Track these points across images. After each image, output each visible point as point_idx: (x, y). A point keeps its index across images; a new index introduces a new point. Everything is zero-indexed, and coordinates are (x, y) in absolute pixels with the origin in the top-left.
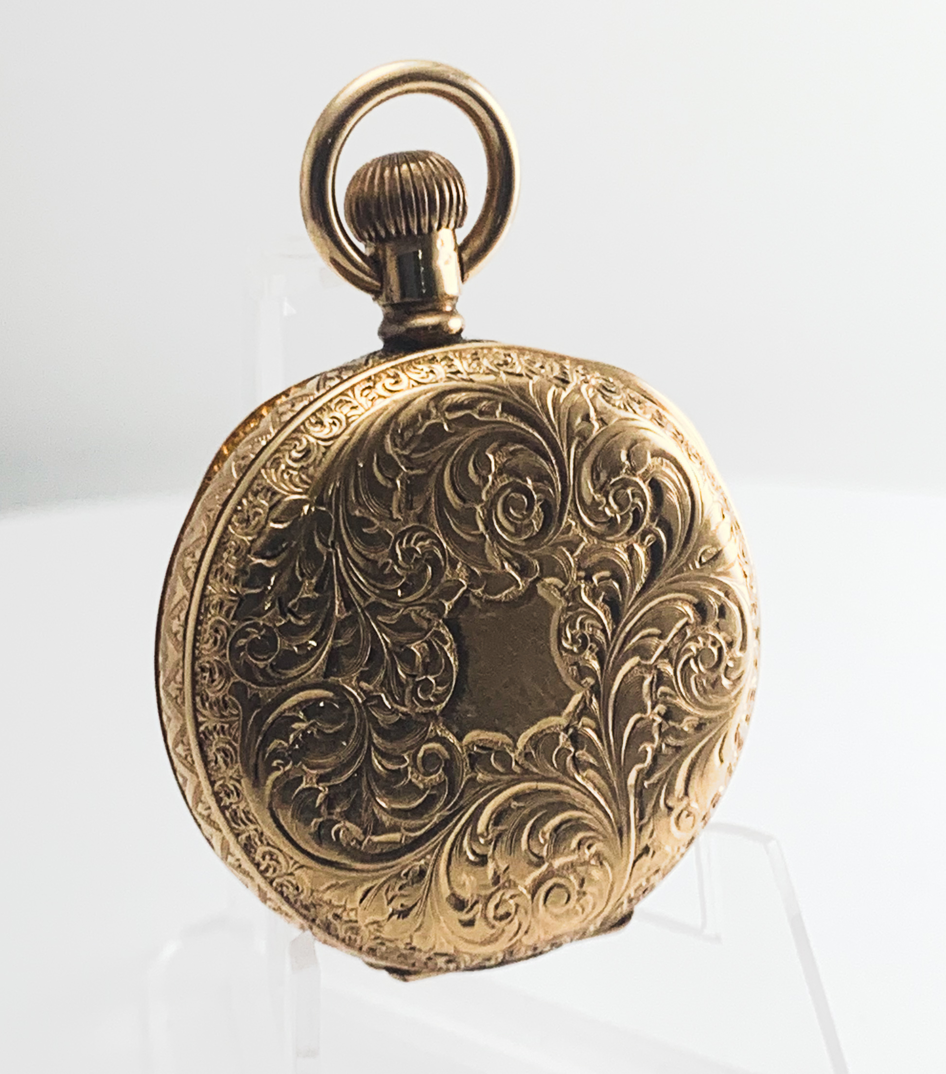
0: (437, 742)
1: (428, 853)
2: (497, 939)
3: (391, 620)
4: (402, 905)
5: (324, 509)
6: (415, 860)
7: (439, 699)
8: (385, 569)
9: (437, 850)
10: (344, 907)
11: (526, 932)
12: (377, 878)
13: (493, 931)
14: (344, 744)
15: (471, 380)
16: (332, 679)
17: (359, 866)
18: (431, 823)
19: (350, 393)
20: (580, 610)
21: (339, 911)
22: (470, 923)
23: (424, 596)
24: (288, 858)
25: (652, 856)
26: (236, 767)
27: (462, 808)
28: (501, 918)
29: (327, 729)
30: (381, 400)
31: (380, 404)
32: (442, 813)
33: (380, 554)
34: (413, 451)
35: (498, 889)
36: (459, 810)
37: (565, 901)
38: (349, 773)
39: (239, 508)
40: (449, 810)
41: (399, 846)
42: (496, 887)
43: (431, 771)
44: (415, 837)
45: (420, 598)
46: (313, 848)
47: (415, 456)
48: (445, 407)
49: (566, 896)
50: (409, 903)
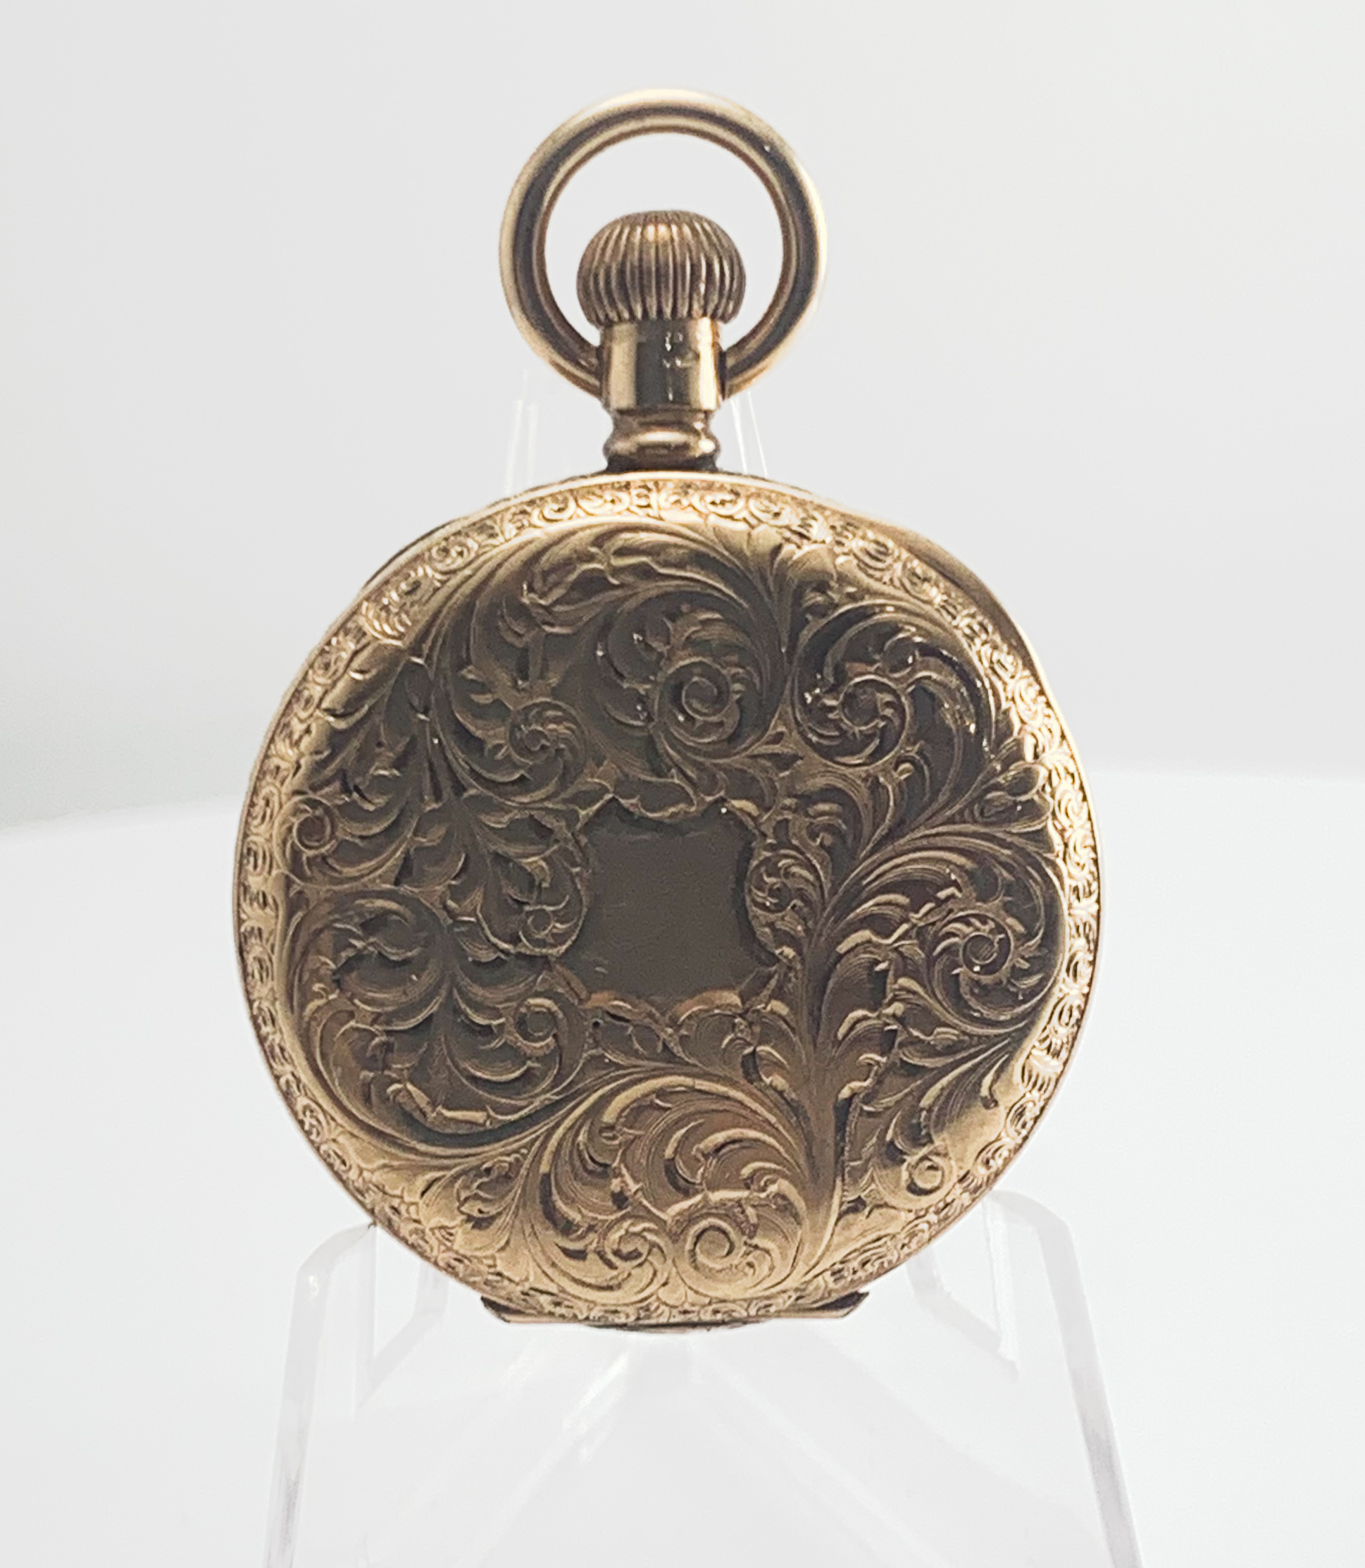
0: (550, 998)
1: (524, 1147)
2: (619, 1286)
3: (499, 823)
4: (480, 1211)
5: (419, 661)
6: (502, 1154)
7: (559, 939)
8: (496, 754)
9: (537, 1144)
10: (401, 1197)
11: (665, 1284)
12: (448, 1168)
13: (614, 1273)
14: (414, 977)
15: (661, 519)
16: (405, 889)
17: (422, 1147)
18: (531, 1107)
19: (498, 518)
20: (783, 852)
21: (396, 1202)
22: (580, 1255)
23: (548, 798)
24: (329, 1117)
25: (868, 1217)
26: (270, 984)
27: (578, 1093)
28: (627, 1257)
29: (393, 954)
30: (532, 529)
31: (528, 535)
32: (548, 1095)
33: (491, 733)
34: (557, 602)
35: (623, 1218)
36: (572, 1095)
37: (726, 1251)
38: (419, 1017)
39: (327, 648)
40: (558, 1094)
41: (482, 1129)
42: (619, 1214)
43: (536, 1035)
44: (504, 1121)
45: (542, 800)
46: (358, 1110)
47: (558, 608)
48: (613, 549)
49: (728, 1245)
50: (492, 1210)
